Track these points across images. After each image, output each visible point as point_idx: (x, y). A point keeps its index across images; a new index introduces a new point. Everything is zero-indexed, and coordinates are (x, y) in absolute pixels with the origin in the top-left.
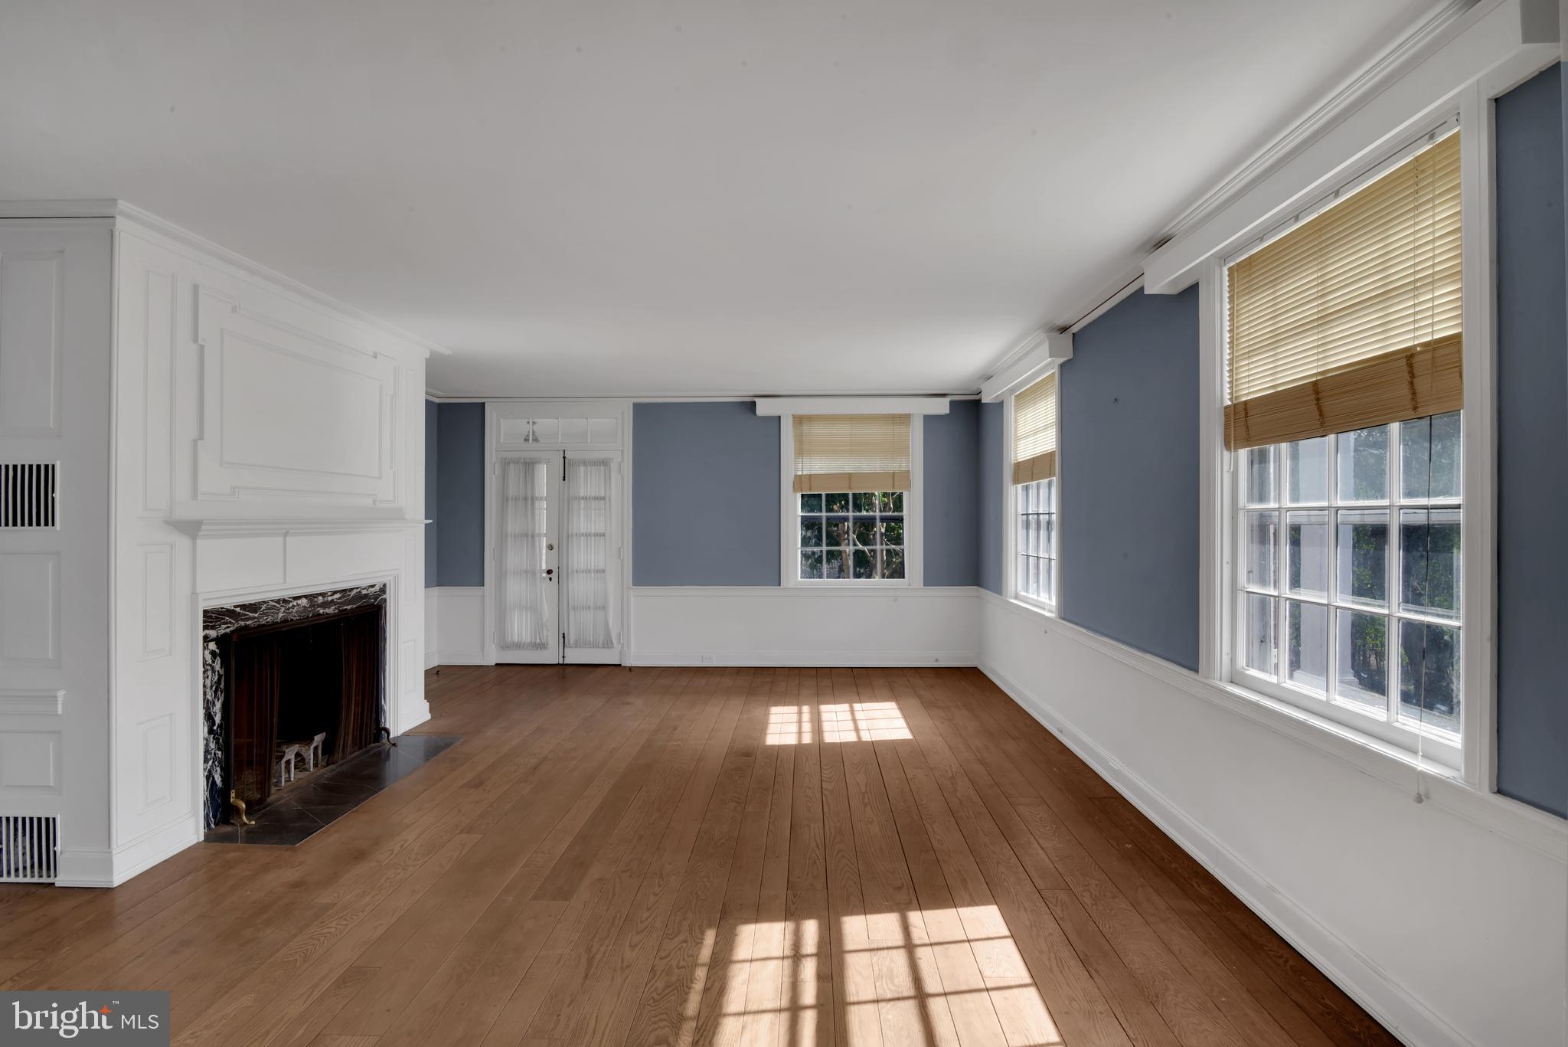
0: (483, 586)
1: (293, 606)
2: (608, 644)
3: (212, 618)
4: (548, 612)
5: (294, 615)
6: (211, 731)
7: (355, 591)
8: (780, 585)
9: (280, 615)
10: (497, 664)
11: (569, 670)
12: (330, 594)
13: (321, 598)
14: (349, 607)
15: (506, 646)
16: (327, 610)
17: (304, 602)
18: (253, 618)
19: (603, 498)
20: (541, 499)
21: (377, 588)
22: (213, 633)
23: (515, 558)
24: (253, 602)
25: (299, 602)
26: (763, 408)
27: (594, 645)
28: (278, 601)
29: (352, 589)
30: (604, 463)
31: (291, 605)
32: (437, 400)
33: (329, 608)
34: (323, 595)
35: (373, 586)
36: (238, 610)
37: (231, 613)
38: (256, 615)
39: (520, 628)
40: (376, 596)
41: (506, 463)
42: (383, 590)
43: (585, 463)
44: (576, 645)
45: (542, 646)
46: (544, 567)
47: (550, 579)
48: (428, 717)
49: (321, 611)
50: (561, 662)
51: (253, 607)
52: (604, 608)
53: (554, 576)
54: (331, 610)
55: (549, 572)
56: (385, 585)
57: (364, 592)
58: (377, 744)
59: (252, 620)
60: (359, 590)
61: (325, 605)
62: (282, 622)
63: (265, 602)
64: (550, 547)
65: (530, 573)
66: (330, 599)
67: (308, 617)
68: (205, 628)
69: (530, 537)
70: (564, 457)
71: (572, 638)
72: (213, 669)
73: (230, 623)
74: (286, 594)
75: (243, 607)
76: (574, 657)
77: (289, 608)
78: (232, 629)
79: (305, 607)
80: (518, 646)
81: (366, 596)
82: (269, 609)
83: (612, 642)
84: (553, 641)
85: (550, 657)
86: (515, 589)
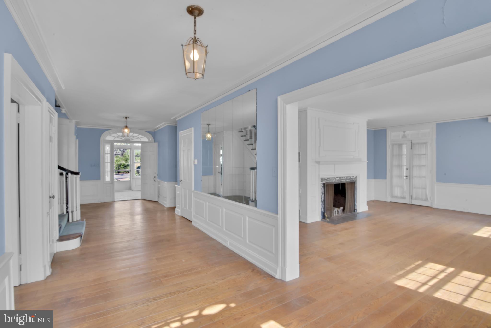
0: (386, 179)
1: (336, 179)
2: (426, 200)
4: (406, 188)
5: (337, 181)
6: (322, 201)
9: (334, 181)
10: (391, 202)
11: (412, 206)
12: (344, 177)
14: (348, 181)
15: (393, 197)
17: (338, 178)
18: (329, 181)
19: (425, 154)
20: (404, 155)
23: (396, 172)
24: (329, 177)
27: (422, 200)
28: (333, 178)
29: (348, 177)
30: (425, 143)
32: (373, 129)
35: (353, 176)
37: (325, 179)
39: (397, 192)
40: (354, 179)
41: (393, 145)
43: (418, 144)
44: (416, 199)
45: (404, 198)
46: (405, 175)
47: (407, 179)
48: (368, 210)
49: (342, 181)
50: (410, 203)
52: (425, 188)
53: (408, 178)
55: (406, 176)
58: (354, 213)
60: (350, 177)
61: (343, 179)
63: (331, 178)
64: (407, 169)
65: (400, 176)
68: (321, 181)
69: (400, 166)
70: (411, 142)
71: (414, 196)
72: (323, 190)
73: (325, 181)
74: (335, 176)
75: (327, 178)
76: (414, 202)
80: (397, 197)
81: (352, 178)
83: (428, 199)
84: (408, 197)
85: (407, 201)
86: (395, 181)
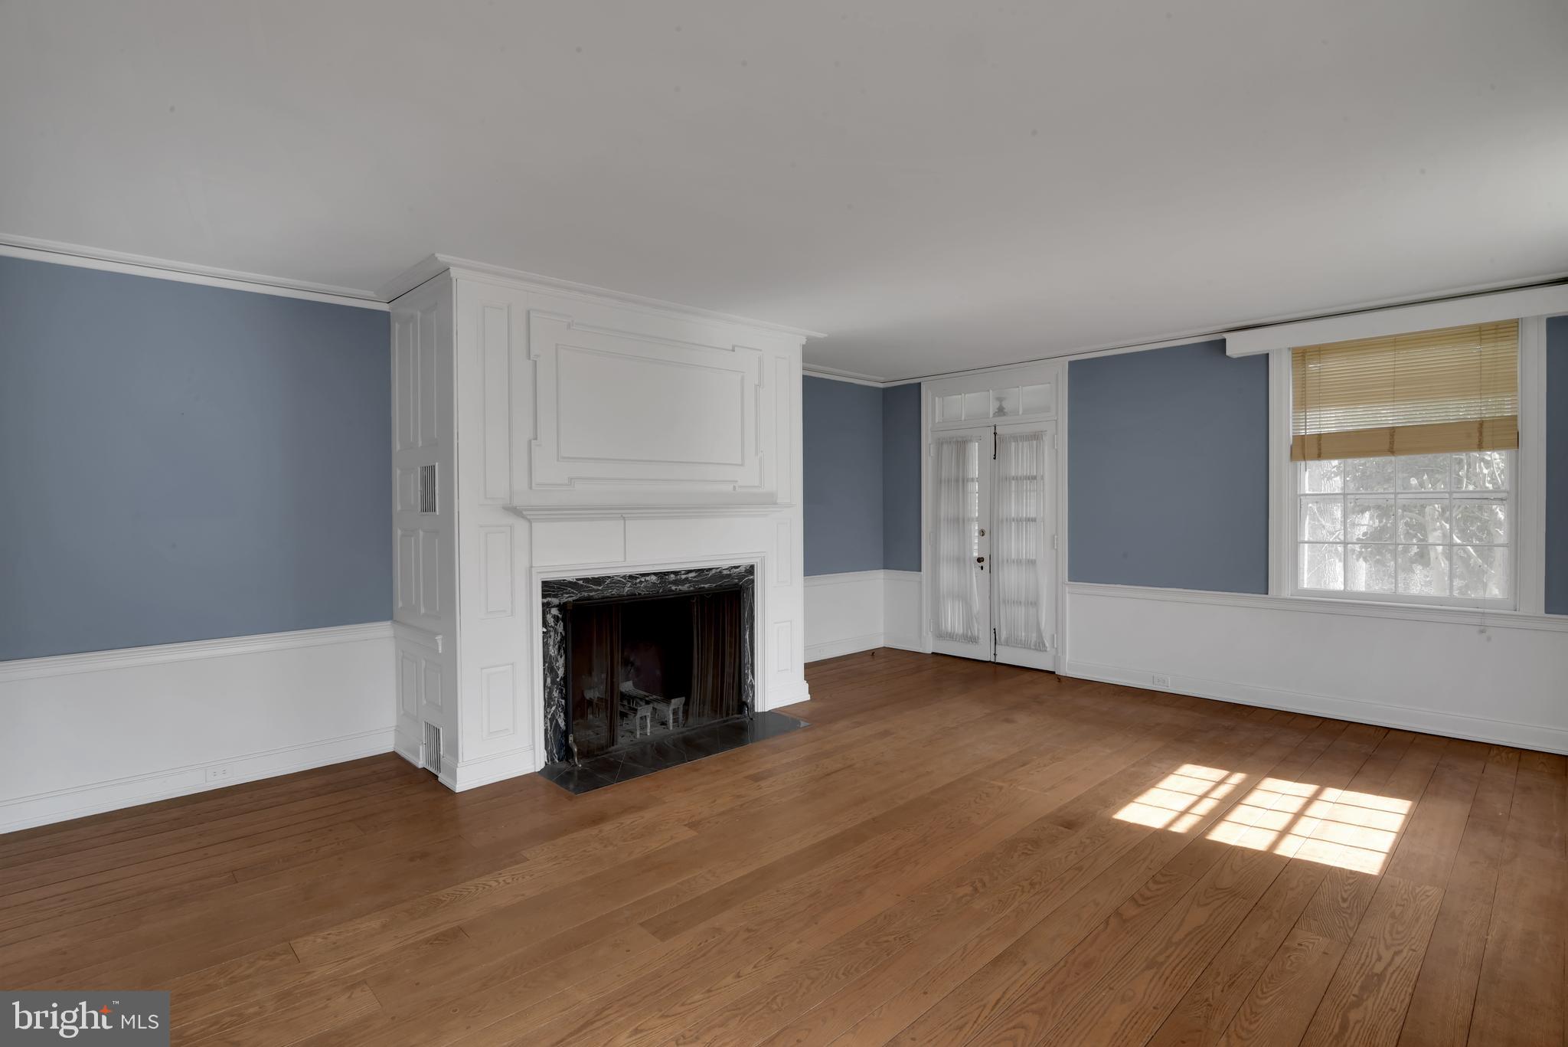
0: (920, 571)
1: (641, 581)
2: (1040, 647)
3: (549, 588)
4: (978, 604)
5: (642, 590)
6: (553, 682)
7: (714, 571)
8: (1267, 594)
9: (627, 589)
10: (933, 653)
11: (999, 668)
12: (683, 572)
13: (672, 576)
14: (706, 586)
15: (941, 635)
16: (680, 587)
18: (598, 590)
19: (1034, 478)
20: (973, 480)
21: (742, 569)
22: (555, 601)
23: (948, 545)
24: (596, 576)
25: (647, 578)
26: (1238, 346)
27: (1025, 645)
28: (624, 577)
30: (1036, 437)
31: (638, 580)
32: (881, 386)
33: (683, 585)
34: (676, 573)
35: (737, 567)
36: (581, 582)
37: (573, 585)
38: (600, 588)
39: (953, 619)
40: (741, 577)
41: (940, 444)
42: (751, 570)
43: (1016, 438)
44: (1007, 643)
45: (973, 640)
46: (976, 555)
47: (982, 568)
48: (807, 697)
49: (674, 588)
50: (993, 660)
51: (598, 581)
52: (1035, 604)
53: (985, 564)
54: (685, 588)
55: (980, 560)
56: (752, 567)
57: (725, 572)
58: (739, 716)
59: (598, 591)
60: (718, 571)
61: (679, 582)
62: (628, 595)
63: (609, 577)
64: (982, 533)
65: (960, 560)
66: (683, 577)
67: (658, 592)
68: (544, 596)
69: (959, 522)
70: (995, 434)
71: (1003, 635)
72: (556, 631)
73: (573, 593)
75: (586, 580)
76: (1006, 656)
77: (636, 584)
78: (574, 598)
79: (654, 583)
80: (951, 636)
81: (729, 575)
82: (614, 583)
83: (1044, 645)
84: (985, 636)
85: (981, 652)
86: (948, 575)
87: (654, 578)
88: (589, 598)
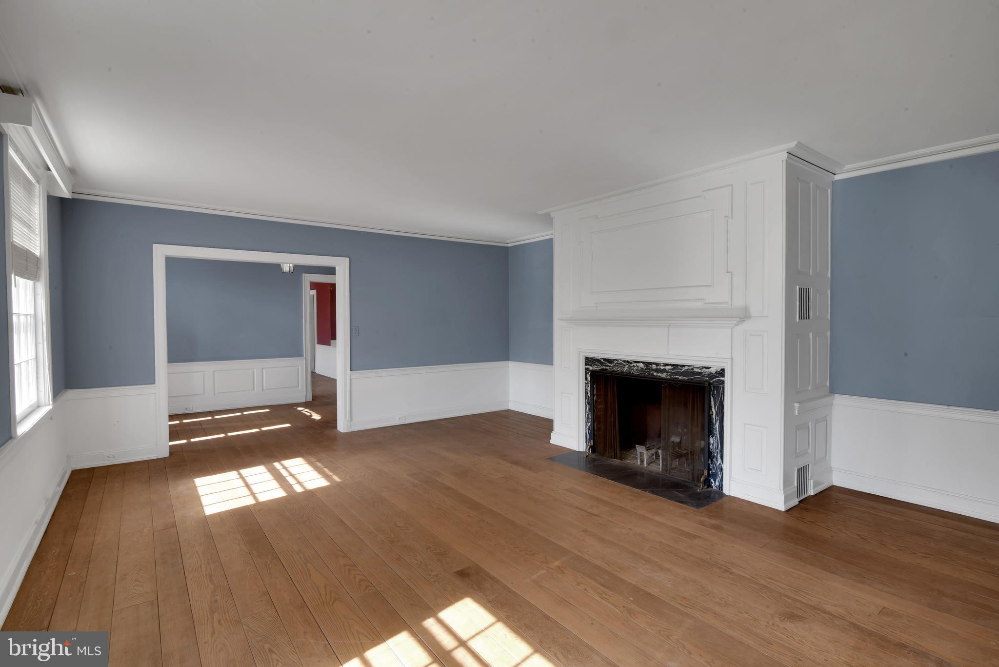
1: (634, 366)
3: (589, 361)
5: (634, 371)
7: (686, 368)
9: (626, 369)
12: (662, 365)
13: (654, 365)
14: (680, 377)
16: (659, 374)
18: (610, 366)
21: (713, 370)
22: (591, 368)
24: (610, 358)
25: (638, 364)
29: (684, 366)
31: (632, 365)
33: (662, 373)
34: (657, 364)
35: (708, 368)
36: (602, 360)
37: (598, 361)
38: (612, 365)
40: (712, 377)
42: (722, 373)
49: (655, 374)
51: (610, 361)
54: (664, 375)
56: (723, 370)
57: (696, 370)
59: (609, 367)
60: (690, 368)
62: (626, 372)
63: (616, 360)
66: (662, 368)
67: (645, 375)
72: (591, 384)
73: (598, 365)
75: (605, 360)
77: (631, 367)
78: (599, 368)
79: (642, 368)
81: (700, 373)
82: (619, 364)
87: (642, 365)
88: (606, 370)
